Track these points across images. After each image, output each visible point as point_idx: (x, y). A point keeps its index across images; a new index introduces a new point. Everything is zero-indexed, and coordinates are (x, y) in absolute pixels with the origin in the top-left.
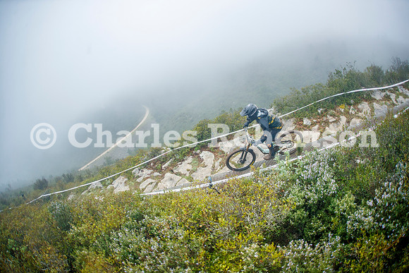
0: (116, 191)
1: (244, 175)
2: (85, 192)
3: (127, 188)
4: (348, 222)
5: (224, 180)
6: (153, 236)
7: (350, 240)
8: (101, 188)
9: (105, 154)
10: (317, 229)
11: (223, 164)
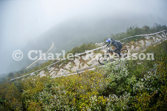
2: (28, 77)
3: (45, 75)
5: (83, 71)
9: (36, 62)
10: (121, 90)
11: (83, 65)
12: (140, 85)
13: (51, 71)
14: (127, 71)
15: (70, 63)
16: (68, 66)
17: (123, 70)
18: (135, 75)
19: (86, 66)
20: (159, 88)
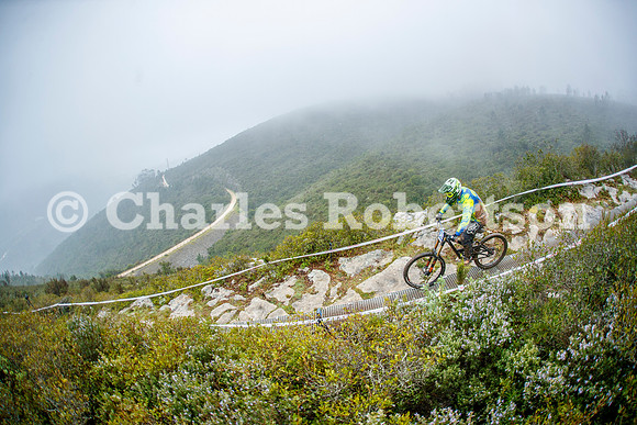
0: (173, 316)
1: (372, 311)
2: (125, 310)
3: (191, 313)
4: (527, 384)
8: (150, 307)
9: (163, 258)
11: (342, 292)
12: (552, 376)
13: (214, 302)
16: (282, 292)
18: (535, 338)
19: (352, 298)
20: (621, 385)
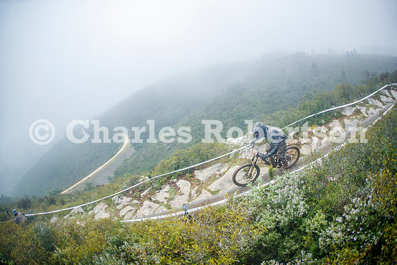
0: (97, 218)
1: (218, 203)
2: (67, 215)
3: (107, 215)
4: (320, 239)
5: (199, 208)
6: (133, 260)
7: (324, 255)
8: (82, 213)
9: (86, 180)
10: (290, 248)
11: (199, 192)
13: (121, 205)
14: (302, 203)
15: (167, 188)
16: (162, 195)
17: (294, 201)
18: (323, 208)
19: (205, 195)
20: (381, 232)
